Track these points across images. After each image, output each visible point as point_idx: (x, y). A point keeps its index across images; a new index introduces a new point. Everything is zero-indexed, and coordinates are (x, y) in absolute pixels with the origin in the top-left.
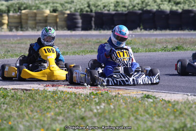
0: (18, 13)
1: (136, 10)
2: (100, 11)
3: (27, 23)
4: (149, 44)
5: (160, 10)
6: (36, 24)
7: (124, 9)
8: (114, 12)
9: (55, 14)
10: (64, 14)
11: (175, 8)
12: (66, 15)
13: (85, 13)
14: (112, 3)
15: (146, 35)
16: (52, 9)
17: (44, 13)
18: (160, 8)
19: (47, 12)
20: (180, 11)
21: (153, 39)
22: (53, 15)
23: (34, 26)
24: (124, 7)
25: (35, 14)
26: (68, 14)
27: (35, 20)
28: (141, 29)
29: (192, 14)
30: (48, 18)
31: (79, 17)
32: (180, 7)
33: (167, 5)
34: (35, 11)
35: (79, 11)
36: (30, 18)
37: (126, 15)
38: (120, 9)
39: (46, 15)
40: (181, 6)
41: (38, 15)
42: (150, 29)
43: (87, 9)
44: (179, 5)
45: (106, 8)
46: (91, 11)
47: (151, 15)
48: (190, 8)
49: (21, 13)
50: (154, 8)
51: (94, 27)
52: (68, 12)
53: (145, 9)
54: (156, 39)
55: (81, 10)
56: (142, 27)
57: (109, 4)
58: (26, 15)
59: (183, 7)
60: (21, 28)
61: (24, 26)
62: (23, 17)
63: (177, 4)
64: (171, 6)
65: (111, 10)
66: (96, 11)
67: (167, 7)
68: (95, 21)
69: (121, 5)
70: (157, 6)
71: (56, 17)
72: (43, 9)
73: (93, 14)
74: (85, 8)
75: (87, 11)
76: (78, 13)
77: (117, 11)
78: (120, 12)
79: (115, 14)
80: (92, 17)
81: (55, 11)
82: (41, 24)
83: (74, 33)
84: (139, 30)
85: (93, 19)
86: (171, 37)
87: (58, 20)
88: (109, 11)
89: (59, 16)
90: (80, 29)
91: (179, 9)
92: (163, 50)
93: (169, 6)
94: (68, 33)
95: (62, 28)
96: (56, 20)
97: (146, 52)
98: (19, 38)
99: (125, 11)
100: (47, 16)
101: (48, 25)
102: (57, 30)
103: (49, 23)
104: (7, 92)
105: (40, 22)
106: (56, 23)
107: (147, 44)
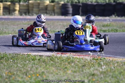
0: (27, 3)
1: (111, 2)
2: (85, 2)
3: (32, 10)
4: (123, 27)
6: (39, 10)
8: (95, 4)
9: (53, 4)
10: (59, 4)
12: (61, 5)
13: (74, 3)
15: (119, 20)
17: (44, 3)
19: (47, 2)
22: (51, 5)
23: (37, 12)
25: (39, 4)
26: (63, 4)
27: (39, 8)
28: (115, 16)
30: (48, 7)
31: (70, 7)
34: (39, 1)
35: (70, 2)
36: (35, 7)
37: (104, 5)
38: (100, 1)
39: (46, 4)
41: (41, 5)
42: (122, 16)
45: (89, 1)
46: (79, 2)
47: (122, 6)
49: (28, 2)
51: (81, 14)
52: (62, 3)
53: (118, 2)
55: (72, 1)
56: (115, 14)
58: (32, 4)
60: (29, 13)
61: (31, 12)
62: (30, 6)
65: (93, 2)
66: (83, 2)
71: (54, 6)
73: (81, 4)
75: (76, 2)
76: (69, 4)
77: (98, 2)
78: (100, 3)
79: (97, 5)
80: (80, 6)
81: (53, 2)
82: (42, 11)
83: (67, 17)
84: (113, 16)
85: (81, 8)
87: (55, 8)
88: (92, 2)
89: (56, 6)
90: (71, 15)
94: (63, 17)
95: (58, 14)
97: (123, 32)
98: (28, 20)
99: (104, 3)
100: (47, 6)
101: (48, 12)
102: (54, 15)
103: (49, 10)
104: (35, 57)
105: (42, 9)
106: (54, 10)
107: (121, 26)
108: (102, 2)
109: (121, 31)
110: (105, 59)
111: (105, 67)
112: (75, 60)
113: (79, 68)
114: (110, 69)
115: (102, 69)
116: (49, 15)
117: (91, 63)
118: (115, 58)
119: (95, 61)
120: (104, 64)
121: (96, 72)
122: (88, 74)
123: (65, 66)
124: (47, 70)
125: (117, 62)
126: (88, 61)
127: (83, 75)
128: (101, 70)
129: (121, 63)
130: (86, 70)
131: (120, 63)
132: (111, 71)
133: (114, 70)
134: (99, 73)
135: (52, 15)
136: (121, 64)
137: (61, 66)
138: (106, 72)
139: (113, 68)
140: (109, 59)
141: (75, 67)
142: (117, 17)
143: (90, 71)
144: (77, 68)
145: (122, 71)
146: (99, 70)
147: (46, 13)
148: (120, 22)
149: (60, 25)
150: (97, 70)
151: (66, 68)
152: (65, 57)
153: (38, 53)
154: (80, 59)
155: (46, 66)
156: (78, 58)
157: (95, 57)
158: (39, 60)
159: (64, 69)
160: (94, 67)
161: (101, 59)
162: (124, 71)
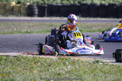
1: (76, 3)
2: (50, 3)
4: (87, 27)
6: (6, 12)
7: (67, 2)
8: (61, 5)
9: (19, 5)
10: (26, 5)
11: (103, 2)
12: (26, 6)
13: (40, 5)
15: (84, 21)
16: (17, 1)
17: (10, 4)
19: (14, 3)
20: (107, 4)
21: (89, 23)
22: (17, 6)
23: (4, 13)
25: (5, 5)
26: (29, 6)
27: (5, 9)
28: (80, 17)
29: (115, 7)
31: (36, 8)
32: (107, 2)
34: (5, 3)
35: (36, 3)
36: (1, 8)
37: (69, 6)
39: (12, 5)
41: (7, 6)
42: (86, 17)
43: (42, 2)
45: (55, 2)
46: (45, 3)
47: (86, 7)
48: (114, 3)
50: (89, 2)
51: (46, 15)
52: (28, 4)
53: (82, 3)
55: (38, 3)
56: (80, 15)
59: (109, 2)
64: (100, 1)
66: (48, 4)
67: (98, 2)
68: (47, 11)
70: (91, 1)
71: (20, 7)
72: (10, 1)
73: (46, 5)
74: (40, 1)
75: (42, 4)
76: (35, 5)
77: (63, 3)
80: (45, 7)
81: (19, 3)
82: (8, 12)
83: (33, 18)
84: (78, 17)
88: (57, 3)
89: (22, 7)
90: (37, 16)
92: (99, 31)
94: (29, 18)
95: (25, 15)
96: (20, 9)
97: (87, 32)
99: (69, 4)
100: (13, 7)
101: (14, 13)
102: (20, 16)
103: (15, 11)
104: (2, 57)
105: (8, 10)
106: (20, 11)
107: (86, 27)
108: (66, 3)
109: (86, 32)
110: (70, 58)
111: (70, 66)
112: (41, 60)
113: (45, 68)
114: (76, 69)
115: (68, 68)
116: (15, 16)
118: (80, 58)
119: (61, 61)
120: (69, 63)
121: (61, 71)
122: (54, 73)
123: (31, 66)
124: (14, 70)
125: (82, 62)
126: (53, 61)
127: (49, 74)
128: (66, 69)
130: (51, 70)
131: (85, 62)
132: (75, 70)
133: (78, 70)
134: (64, 72)
135: (18, 16)
136: (86, 64)
137: (27, 66)
138: (71, 72)
139: (78, 67)
140: (74, 58)
141: (41, 67)
142: (81, 18)
143: (56, 70)
144: (43, 68)
145: (87, 70)
146: (65, 70)
147: (13, 14)
148: (84, 23)
149: (26, 25)
150: (62, 69)
151: (32, 67)
152: (31, 57)
153: (4, 53)
154: (46, 59)
155: (13, 66)
156: (44, 58)
157: (60, 57)
158: (5, 60)
159: (30, 69)
160: (59, 67)
161: (66, 59)
162: (89, 70)
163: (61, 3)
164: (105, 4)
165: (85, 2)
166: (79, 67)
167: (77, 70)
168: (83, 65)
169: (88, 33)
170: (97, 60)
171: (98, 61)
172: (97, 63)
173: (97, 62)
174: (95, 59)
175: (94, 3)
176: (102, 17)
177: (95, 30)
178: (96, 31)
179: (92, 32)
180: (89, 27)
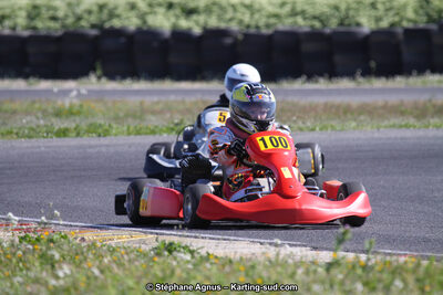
1: (82, 27)
4: (127, 116)
5: (145, 28)
7: (52, 24)
8: (26, 33)
11: (184, 24)
14: (20, 9)
15: (114, 92)
18: (145, 22)
20: (197, 31)
21: (134, 101)
24: (54, 18)
28: (99, 78)
29: (228, 41)
33: (164, 15)
37: (58, 40)
38: (43, 25)
40: (202, 18)
42: (124, 76)
44: (195, 17)
45: (6, 23)
47: (123, 40)
48: (223, 25)
50: (131, 23)
53: (107, 25)
54: (141, 103)
56: (99, 72)
57: (13, 11)
63: (190, 12)
64: (173, 20)
65: (19, 28)
67: (163, 22)
69: (45, 14)
70: (138, 17)
77: (34, 28)
78: (43, 33)
79: (30, 37)
84: (93, 78)
86: (179, 98)
88: (14, 29)
91: (194, 26)
92: (173, 130)
93: (168, 19)
97: (129, 134)
99: (56, 30)
107: (121, 115)
108: (49, 28)
109: (122, 133)
110: (65, 237)
111: (66, 268)
114: (88, 278)
115: (57, 278)
117: (14, 254)
118: (104, 233)
119: (30, 247)
120: (63, 257)
125: (112, 251)
128: (53, 282)
129: (127, 254)
131: (123, 251)
132: (88, 285)
133: (99, 283)
136: (126, 258)
138: (72, 290)
139: (96, 272)
140: (80, 236)
142: (104, 80)
145: (131, 283)
146: (46, 284)
150: (37, 281)
157: (28, 230)
160: (24, 272)
161: (51, 241)
162: (138, 283)
163: (27, 28)
164: (190, 29)
165: (116, 23)
166: (102, 272)
167: (93, 282)
168: (115, 261)
169: (132, 137)
170: (168, 239)
171: (171, 244)
172: (170, 252)
173: (170, 248)
174: (161, 238)
175: (149, 27)
176: (179, 77)
177: (156, 127)
178: (161, 132)
179: (146, 134)
180: (134, 116)
